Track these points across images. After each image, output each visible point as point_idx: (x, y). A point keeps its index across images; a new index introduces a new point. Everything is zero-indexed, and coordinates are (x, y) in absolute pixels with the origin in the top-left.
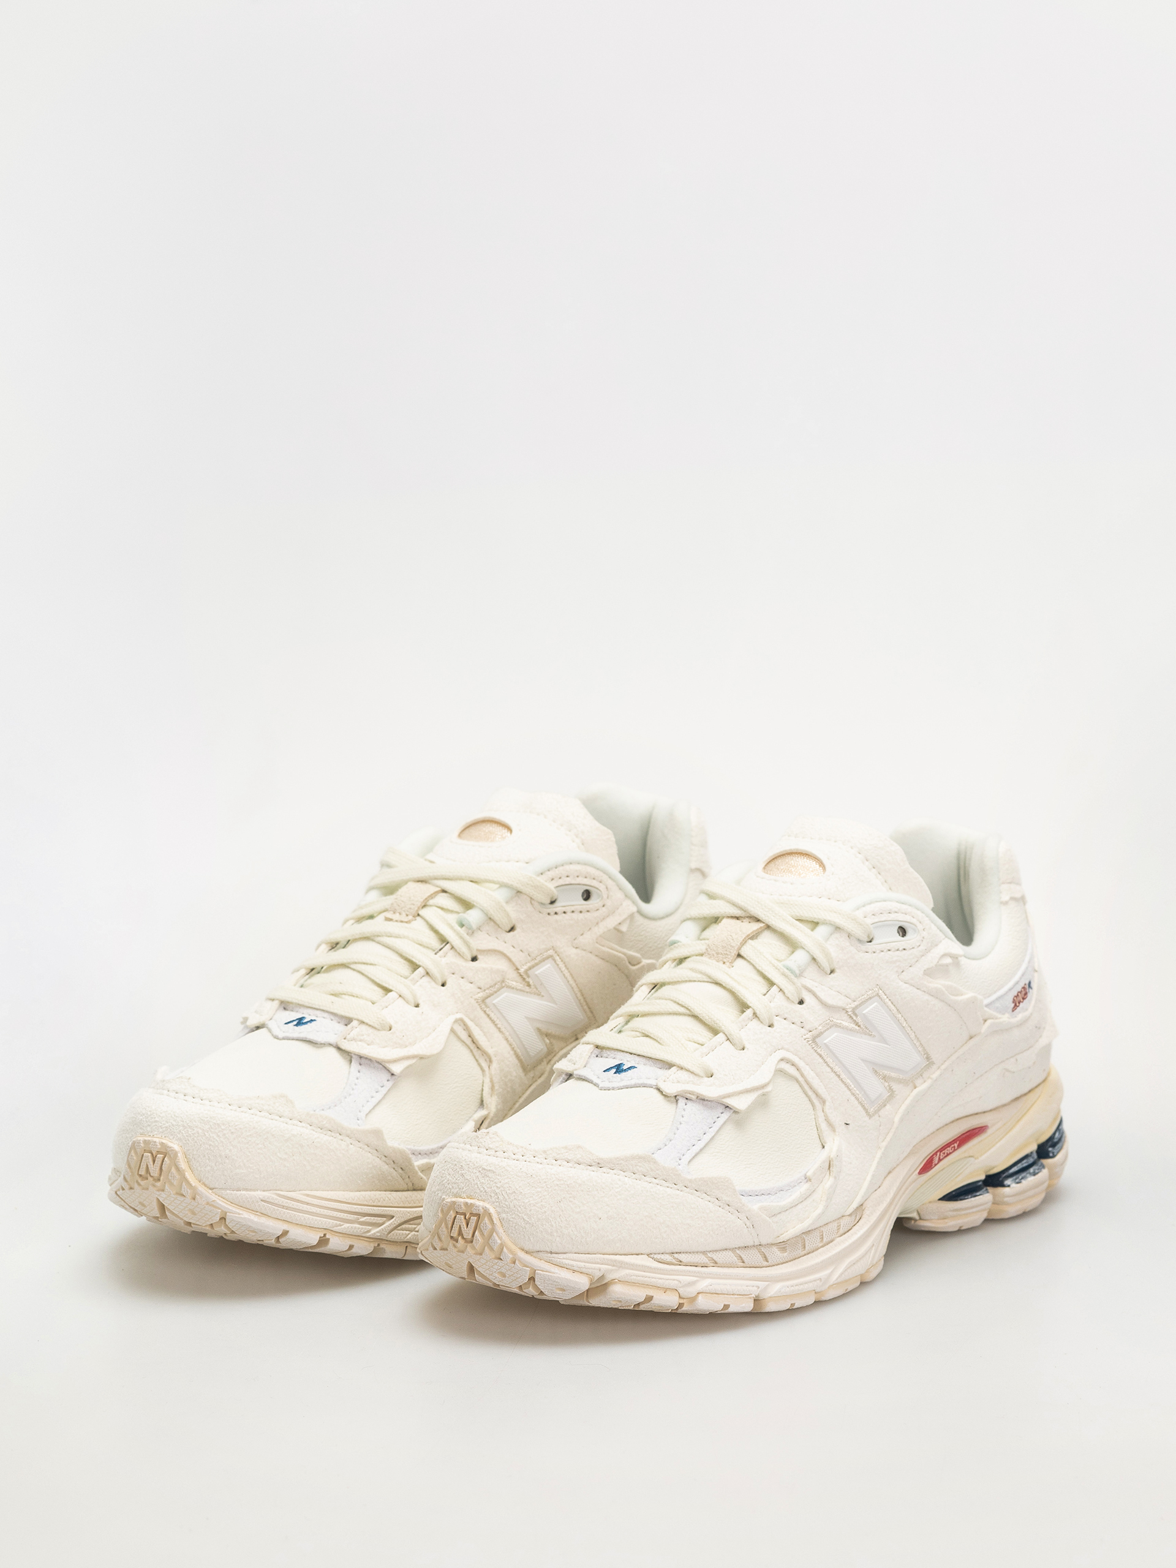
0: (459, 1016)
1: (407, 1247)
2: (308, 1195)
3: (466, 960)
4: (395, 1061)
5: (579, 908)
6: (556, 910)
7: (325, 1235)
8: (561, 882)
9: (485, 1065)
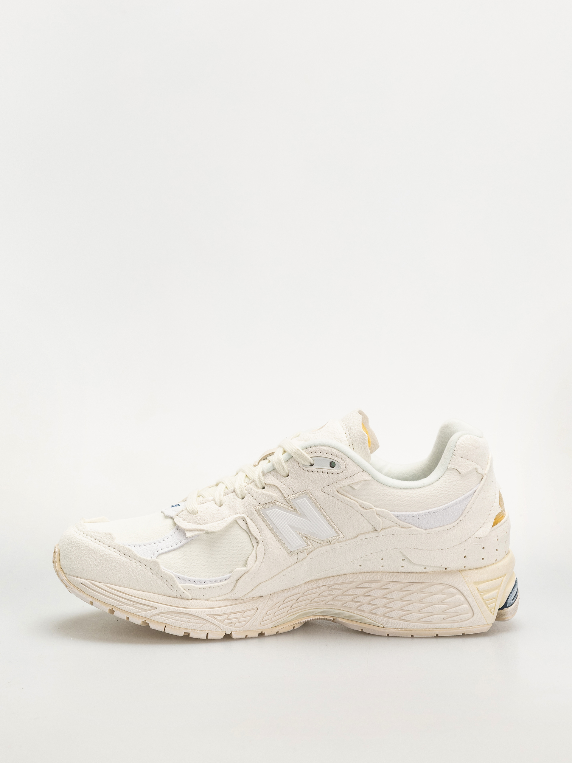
0: (243, 515)
1: (165, 626)
2: (108, 587)
3: (258, 488)
4: (191, 530)
5: (327, 471)
6: (313, 470)
7: (113, 608)
8: (316, 455)
9: (255, 544)
